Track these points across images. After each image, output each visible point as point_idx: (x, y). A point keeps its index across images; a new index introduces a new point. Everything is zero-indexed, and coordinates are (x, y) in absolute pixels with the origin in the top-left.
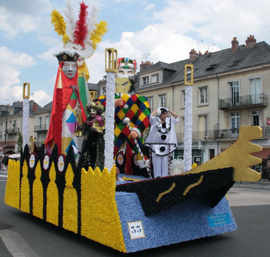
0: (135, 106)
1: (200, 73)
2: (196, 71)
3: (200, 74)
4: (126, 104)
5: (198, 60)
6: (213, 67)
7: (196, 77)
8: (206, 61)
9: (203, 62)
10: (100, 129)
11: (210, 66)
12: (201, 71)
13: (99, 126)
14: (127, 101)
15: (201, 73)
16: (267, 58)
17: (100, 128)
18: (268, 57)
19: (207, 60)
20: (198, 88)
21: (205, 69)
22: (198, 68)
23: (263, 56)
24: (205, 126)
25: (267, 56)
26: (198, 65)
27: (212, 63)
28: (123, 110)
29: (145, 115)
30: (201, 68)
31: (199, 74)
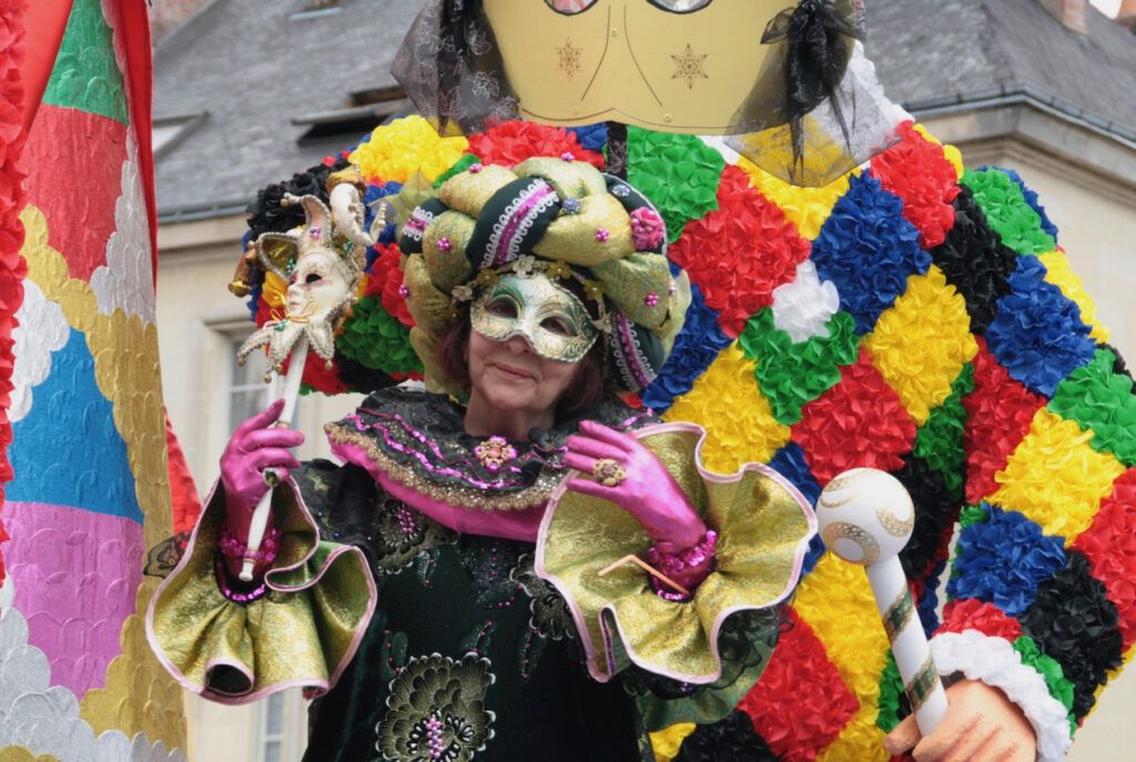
0: (935, 313)
1: (236, 162)
2: (193, 142)
3: (237, 179)
4: (806, 269)
5: (223, 29)
6: (378, 108)
7: (186, 211)
8: (311, 39)
9: (269, 51)
10: (672, 627)
11: (343, 94)
12: (245, 150)
13: (654, 586)
14: (829, 226)
15: (238, 171)
16: (935, 56)
17: (661, 606)
18: (948, 40)
19: (312, 34)
20: (209, 323)
21: (296, 133)
22: (218, 115)
23: (899, 31)
24: (264, 738)
25: (945, 32)
26: (211, 79)
27: (365, 66)
28: (764, 353)
29: (1102, 444)
30: (246, 112)
31: (227, 174)
